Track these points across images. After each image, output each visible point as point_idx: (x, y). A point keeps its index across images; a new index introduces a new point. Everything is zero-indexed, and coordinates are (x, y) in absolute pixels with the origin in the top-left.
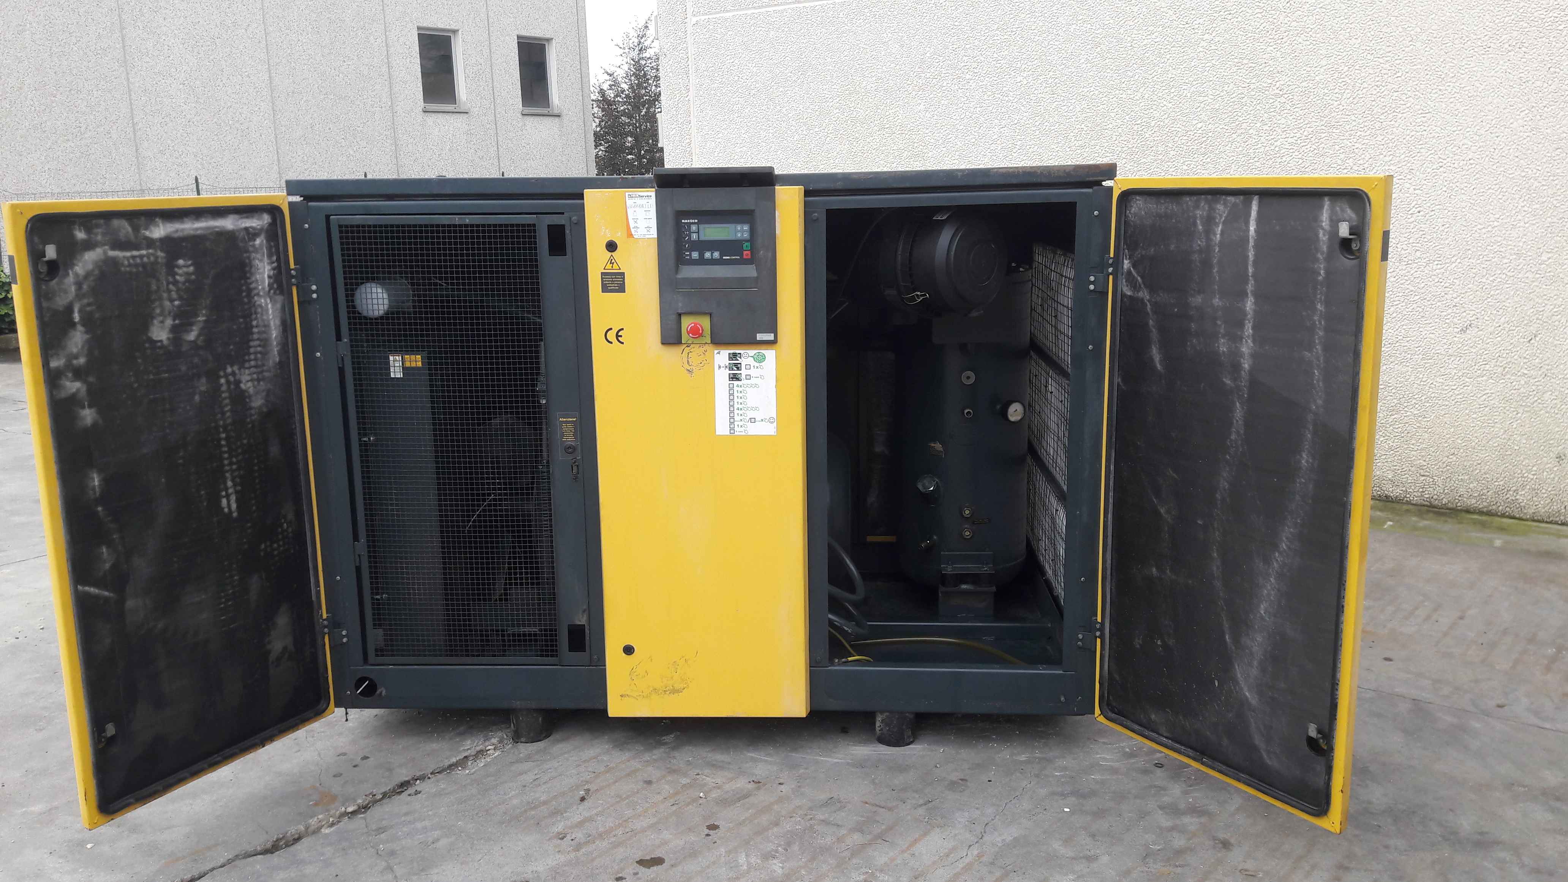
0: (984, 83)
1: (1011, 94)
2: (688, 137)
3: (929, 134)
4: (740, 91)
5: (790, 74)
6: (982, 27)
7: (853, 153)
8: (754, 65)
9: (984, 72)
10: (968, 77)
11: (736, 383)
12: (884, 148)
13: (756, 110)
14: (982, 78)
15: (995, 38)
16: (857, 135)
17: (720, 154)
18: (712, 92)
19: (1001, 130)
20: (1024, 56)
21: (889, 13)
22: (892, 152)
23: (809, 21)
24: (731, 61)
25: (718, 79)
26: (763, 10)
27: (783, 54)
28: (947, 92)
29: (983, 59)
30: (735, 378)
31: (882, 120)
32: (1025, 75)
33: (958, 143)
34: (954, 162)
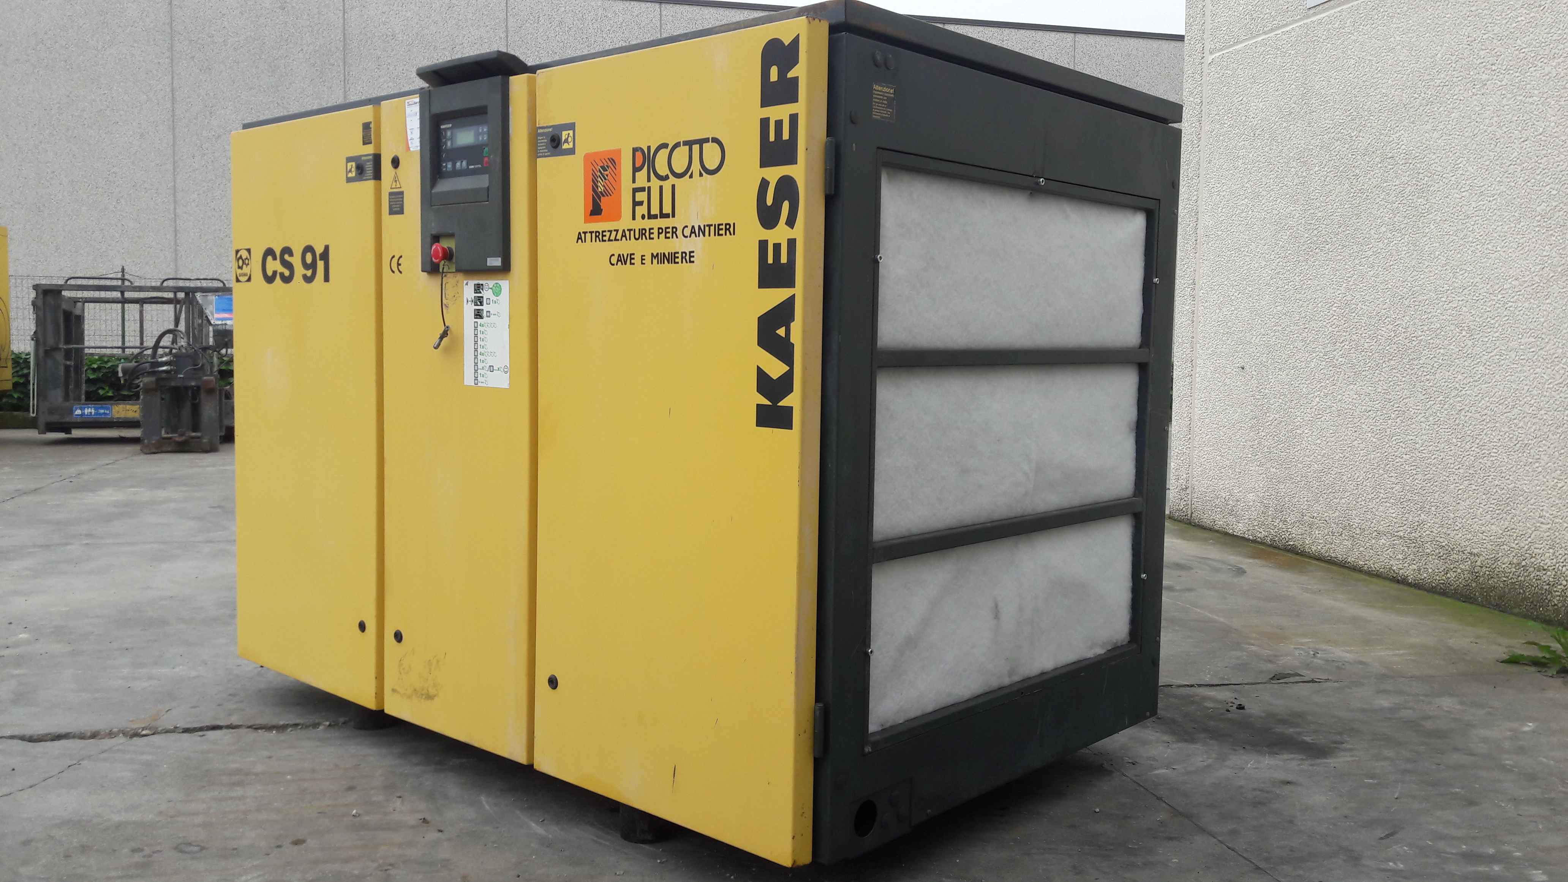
0: (1503, 83)
1: (1536, 92)
2: (1196, 193)
3: (1436, 160)
4: (1246, 133)
5: (1294, 105)
6: (1503, 6)
7: (1352, 194)
8: (1260, 100)
9: (1504, 68)
10: (1484, 77)
11: (479, 321)
12: (1385, 184)
13: (1260, 153)
14: (1502, 76)
15: (1519, 19)
16: (1357, 171)
17: (1224, 210)
18: (1221, 138)
19: (1522, 144)
20: (1554, 38)
21: (1398, 11)
22: (1394, 188)
23: (1315, 38)
24: (1241, 99)
25: (1226, 122)
26: (1272, 34)
27: (1289, 82)
28: (1458, 102)
29: (1503, 50)
30: (478, 315)
31: (1384, 148)
32: (1554, 64)
33: (1470, 168)
34: (1464, 194)
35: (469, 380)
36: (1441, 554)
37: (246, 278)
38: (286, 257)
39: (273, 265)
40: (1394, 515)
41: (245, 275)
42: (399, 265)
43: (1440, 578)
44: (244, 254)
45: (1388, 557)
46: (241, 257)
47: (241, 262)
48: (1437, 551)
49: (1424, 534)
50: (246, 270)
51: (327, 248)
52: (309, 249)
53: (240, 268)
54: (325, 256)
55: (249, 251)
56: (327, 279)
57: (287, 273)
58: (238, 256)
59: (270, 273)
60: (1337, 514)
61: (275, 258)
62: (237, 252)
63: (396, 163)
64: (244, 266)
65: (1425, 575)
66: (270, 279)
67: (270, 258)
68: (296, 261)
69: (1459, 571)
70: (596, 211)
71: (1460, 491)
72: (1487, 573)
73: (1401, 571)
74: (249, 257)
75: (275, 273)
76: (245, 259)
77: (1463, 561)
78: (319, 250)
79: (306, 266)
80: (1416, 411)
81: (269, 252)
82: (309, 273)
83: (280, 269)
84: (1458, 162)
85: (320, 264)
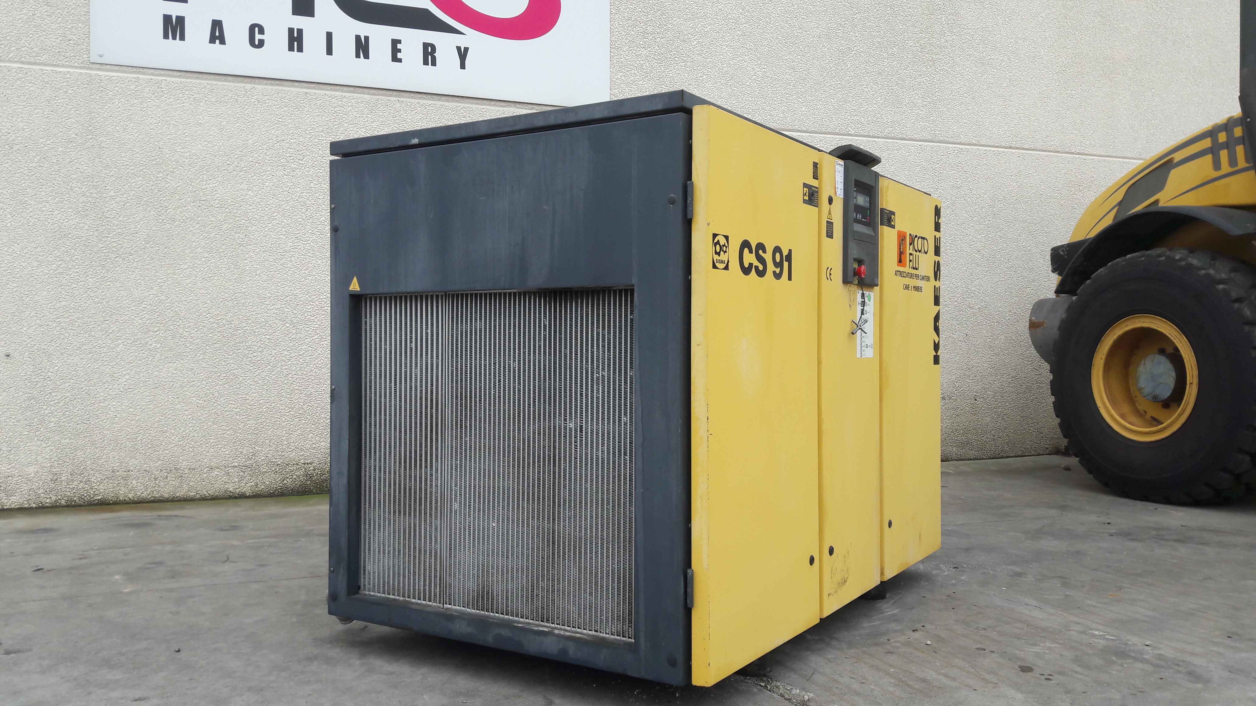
11: (863, 316)
23: (102, 89)
26: (35, 67)
30: (862, 312)
35: (858, 356)
36: (278, 469)
37: (723, 266)
38: (761, 252)
39: (749, 258)
40: (227, 452)
41: (722, 262)
42: (830, 274)
43: (279, 485)
44: (723, 241)
45: (223, 483)
46: (718, 242)
47: (718, 247)
48: (274, 468)
49: (260, 460)
50: (723, 257)
51: (790, 251)
52: (777, 249)
53: (718, 254)
54: (789, 258)
55: (727, 237)
56: (790, 278)
57: (761, 268)
58: (716, 241)
59: (746, 265)
60: (160, 462)
61: (751, 252)
62: (715, 236)
63: (830, 201)
64: (722, 253)
65: (263, 487)
66: (746, 271)
67: (746, 250)
68: (768, 257)
69: (295, 477)
70: (900, 261)
71: (292, 426)
72: (319, 472)
73: (237, 490)
74: (726, 245)
75: (751, 265)
76: (723, 246)
77: (300, 469)
78: (785, 253)
79: (776, 264)
80: (245, 378)
81: (745, 244)
82: (778, 271)
83: (756, 263)
84: (274, 215)
85: (786, 264)
